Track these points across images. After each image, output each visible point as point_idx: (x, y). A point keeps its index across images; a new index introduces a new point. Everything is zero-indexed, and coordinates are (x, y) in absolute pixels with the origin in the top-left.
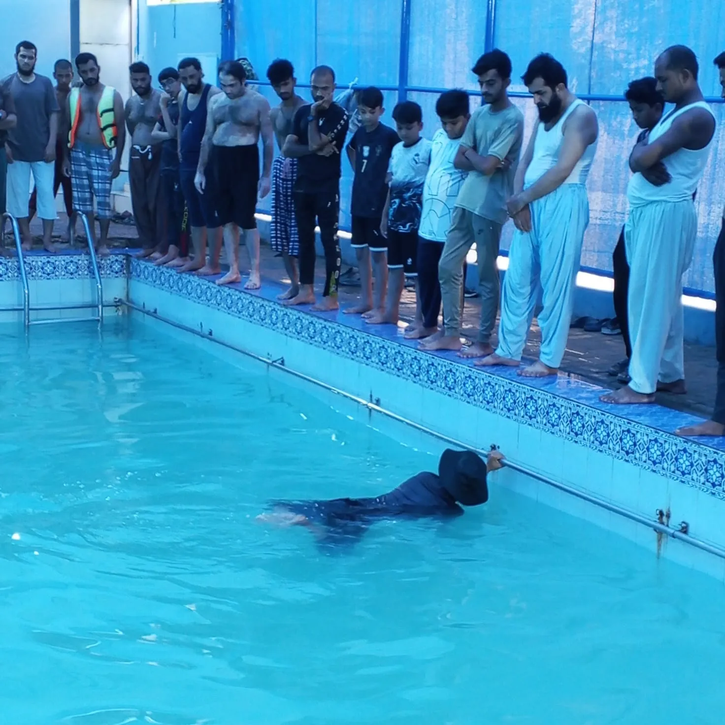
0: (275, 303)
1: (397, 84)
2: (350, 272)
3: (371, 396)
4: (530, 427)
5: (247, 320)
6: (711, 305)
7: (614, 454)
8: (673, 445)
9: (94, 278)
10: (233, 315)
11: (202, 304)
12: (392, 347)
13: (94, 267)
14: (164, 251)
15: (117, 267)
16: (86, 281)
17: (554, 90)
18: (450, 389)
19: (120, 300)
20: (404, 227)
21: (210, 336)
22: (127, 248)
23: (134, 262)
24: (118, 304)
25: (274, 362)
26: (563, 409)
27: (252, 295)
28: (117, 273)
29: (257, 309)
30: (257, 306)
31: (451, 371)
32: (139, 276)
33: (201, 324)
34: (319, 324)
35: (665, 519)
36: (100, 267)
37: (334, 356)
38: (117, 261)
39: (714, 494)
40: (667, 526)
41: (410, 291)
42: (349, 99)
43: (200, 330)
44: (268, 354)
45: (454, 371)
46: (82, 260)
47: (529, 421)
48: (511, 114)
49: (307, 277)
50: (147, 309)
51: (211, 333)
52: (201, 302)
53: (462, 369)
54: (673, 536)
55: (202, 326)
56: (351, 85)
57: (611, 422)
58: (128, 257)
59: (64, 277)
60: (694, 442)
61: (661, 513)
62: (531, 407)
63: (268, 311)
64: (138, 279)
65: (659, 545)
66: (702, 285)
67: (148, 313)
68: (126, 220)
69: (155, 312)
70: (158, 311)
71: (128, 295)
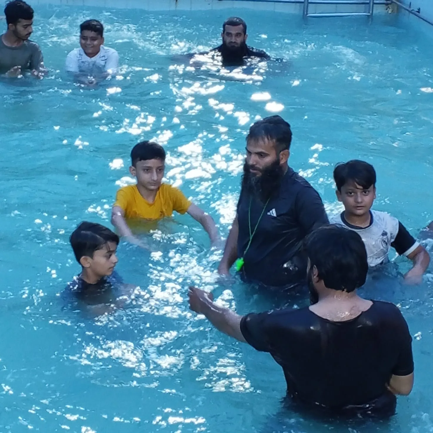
24: (388, 2)
50: (412, 7)
69: (419, 12)
70: (421, 11)
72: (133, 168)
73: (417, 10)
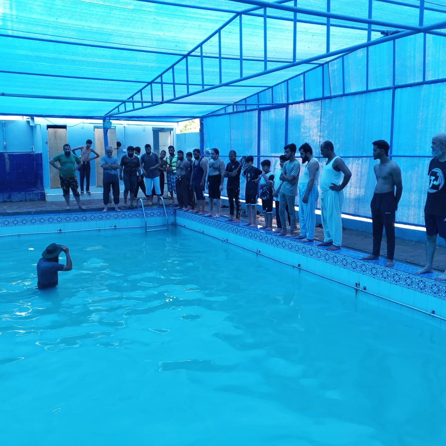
0: (224, 222)
1: (257, 155)
2: (245, 212)
3: (257, 250)
4: (311, 258)
6: (371, 221)
7: (340, 266)
8: (360, 263)
10: (210, 226)
12: (269, 236)
13: (165, 213)
14: (186, 207)
15: (172, 213)
16: (163, 217)
17: (306, 154)
18: (284, 247)
19: (173, 223)
20: (265, 198)
22: (175, 207)
23: (177, 211)
25: (224, 240)
26: (322, 253)
27: (216, 220)
28: (172, 215)
31: (284, 242)
32: (179, 215)
33: (200, 229)
34: (235, 227)
35: (358, 286)
36: (167, 213)
37: (244, 238)
38: (172, 211)
39: (374, 278)
40: (359, 288)
41: (263, 217)
42: (242, 160)
43: (199, 231)
44: (223, 238)
45: (285, 241)
46: (161, 211)
47: (311, 257)
48: (296, 162)
49: (232, 213)
50: (182, 225)
51: (203, 232)
53: (287, 241)
54: (362, 291)
56: (242, 156)
57: (338, 256)
58: (175, 210)
59: (156, 216)
60: (367, 262)
61: (357, 284)
62: (311, 252)
65: (356, 294)
66: (358, 213)
67: (183, 226)
71: (175, 221)
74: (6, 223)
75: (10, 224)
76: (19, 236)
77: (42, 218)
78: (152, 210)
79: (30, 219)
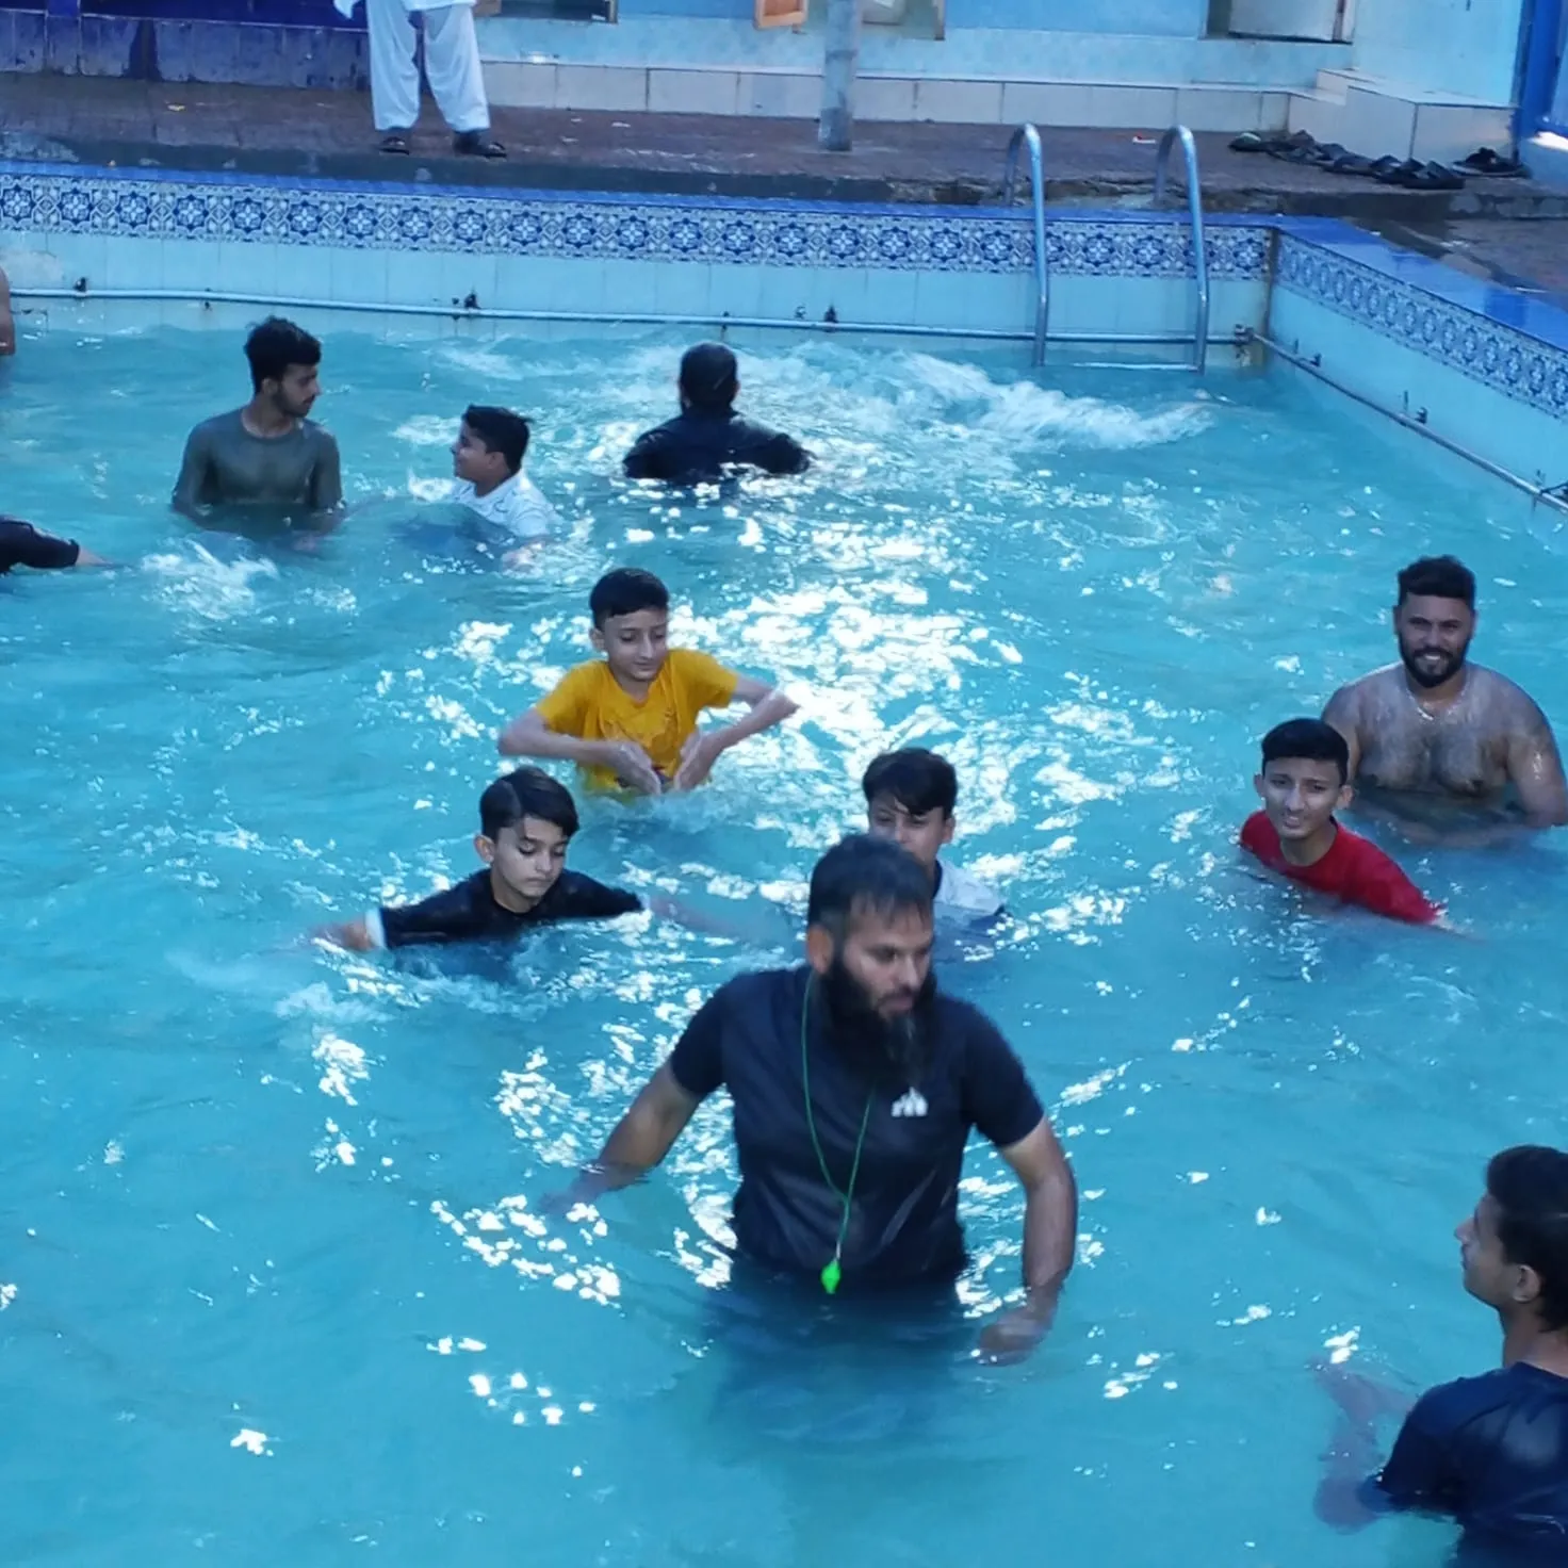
5: (1501, 391)
9: (1195, 277)
10: (1474, 378)
11: (1414, 349)
13: (1197, 254)
15: (1249, 255)
16: (1179, 281)
19: (1248, 332)
21: (1420, 425)
22: (1280, 215)
23: (1287, 245)
24: (1242, 338)
25: (1547, 491)
28: (1247, 268)
29: (1528, 366)
30: (1527, 358)
33: (1406, 394)
36: (1212, 254)
38: (1250, 241)
43: (1400, 410)
44: (1539, 473)
46: (1171, 235)
50: (1302, 353)
51: (1423, 418)
52: (1412, 345)
55: (1406, 399)
58: (1276, 233)
59: (1130, 272)
63: (1549, 374)
64: (1289, 284)
67: (1303, 365)
68: (1297, 152)
69: (1317, 363)
70: (1322, 361)
71: (1266, 321)
72: (597, 631)
73: (1313, 359)
74: (133, 210)
75: (155, 224)
76: (207, 305)
77: (360, 207)
78: (1101, 224)
79: (283, 205)
